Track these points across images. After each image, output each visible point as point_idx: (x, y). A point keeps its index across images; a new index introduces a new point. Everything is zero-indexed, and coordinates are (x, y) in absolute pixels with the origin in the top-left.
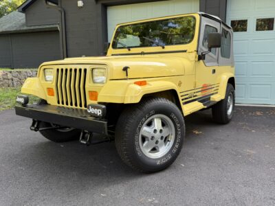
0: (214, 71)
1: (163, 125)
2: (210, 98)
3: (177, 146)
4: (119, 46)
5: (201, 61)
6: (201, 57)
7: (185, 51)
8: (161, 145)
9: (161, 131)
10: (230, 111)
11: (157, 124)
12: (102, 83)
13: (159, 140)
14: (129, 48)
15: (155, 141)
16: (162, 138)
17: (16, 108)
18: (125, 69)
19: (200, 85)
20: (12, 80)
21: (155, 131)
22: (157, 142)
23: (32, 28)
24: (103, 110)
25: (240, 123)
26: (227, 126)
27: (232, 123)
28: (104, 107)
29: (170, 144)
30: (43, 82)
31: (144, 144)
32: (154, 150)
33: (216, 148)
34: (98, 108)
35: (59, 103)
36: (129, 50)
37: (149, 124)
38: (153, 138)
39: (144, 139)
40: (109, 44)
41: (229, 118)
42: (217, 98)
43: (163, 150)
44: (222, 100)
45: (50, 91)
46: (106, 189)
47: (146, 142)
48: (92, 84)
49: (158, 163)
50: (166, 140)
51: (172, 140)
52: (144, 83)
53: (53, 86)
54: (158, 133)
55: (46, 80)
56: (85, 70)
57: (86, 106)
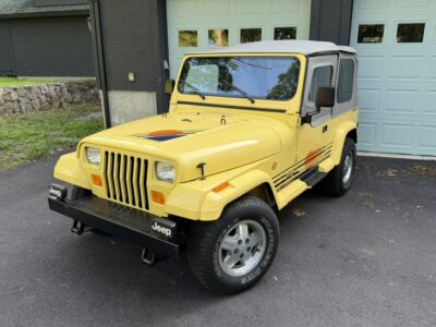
0: (325, 129)
1: (251, 230)
2: (317, 167)
3: (268, 257)
5: (306, 125)
6: (306, 119)
7: (284, 111)
8: (247, 258)
9: (247, 240)
10: (347, 177)
11: (242, 229)
12: (170, 180)
13: (246, 253)
15: (239, 254)
16: (249, 249)
17: (50, 201)
18: (201, 166)
19: (303, 156)
20: (19, 101)
21: (240, 242)
22: (242, 256)
23: (43, 10)
24: (173, 230)
25: (362, 194)
26: (342, 199)
27: (350, 193)
28: (174, 225)
29: (258, 256)
31: (226, 259)
32: (239, 264)
33: (322, 246)
34: (166, 227)
35: (109, 196)
36: (203, 98)
38: (236, 251)
39: (225, 253)
40: (174, 82)
41: (346, 187)
42: (326, 166)
43: (251, 263)
44: (336, 167)
45: (96, 179)
47: (228, 258)
49: (244, 282)
50: (254, 250)
51: (262, 249)
52: (226, 185)
53: (101, 173)
54: (244, 243)
55: (90, 162)
56: (146, 162)
57: (147, 207)
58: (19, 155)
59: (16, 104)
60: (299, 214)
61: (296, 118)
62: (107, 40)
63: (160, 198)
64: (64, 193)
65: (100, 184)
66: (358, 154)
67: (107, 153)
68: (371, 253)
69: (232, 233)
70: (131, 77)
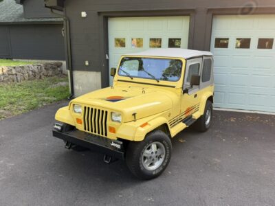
0: (196, 96)
1: (158, 147)
2: (191, 116)
3: (166, 161)
5: (185, 94)
6: (185, 91)
7: (174, 87)
8: (156, 161)
9: (156, 152)
10: (208, 121)
11: (154, 147)
12: (119, 121)
13: (155, 158)
14: (132, 77)
16: (157, 156)
18: (134, 115)
19: (184, 110)
21: (152, 153)
22: (153, 160)
24: (121, 145)
26: (205, 134)
27: (210, 130)
28: (121, 143)
29: (161, 161)
30: (73, 113)
32: (152, 164)
33: (194, 157)
34: (118, 144)
35: (85, 129)
36: (132, 79)
38: (151, 157)
39: (145, 158)
40: (115, 70)
41: (207, 127)
42: (196, 115)
43: (157, 164)
44: (201, 116)
46: (122, 192)
47: (146, 161)
48: (111, 122)
49: (154, 173)
50: (159, 157)
51: (163, 156)
52: (146, 124)
53: (81, 117)
54: (154, 154)
55: (75, 112)
56: (106, 112)
57: (106, 135)
58: (22, 107)
59: (14, 77)
60: (182, 141)
61: (180, 91)
63: (113, 130)
64: (62, 128)
65: (81, 123)
66: (214, 109)
67: (85, 107)
68: (219, 161)
69: (149, 148)
70: (87, 63)
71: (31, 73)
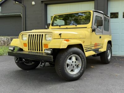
0: (100, 37)
1: (76, 59)
2: (99, 50)
3: (82, 69)
4: (54, 25)
5: (94, 32)
7: (86, 28)
8: (75, 69)
9: (75, 62)
10: (109, 57)
12: (50, 40)
13: (75, 66)
14: (60, 26)
15: (73, 66)
16: (76, 65)
19: (93, 43)
21: (73, 62)
22: (73, 67)
24: (51, 51)
25: (115, 64)
26: (108, 64)
27: (111, 63)
28: (51, 50)
30: (22, 40)
33: (101, 73)
34: (49, 50)
35: (29, 50)
36: (60, 27)
37: (70, 59)
39: (68, 65)
40: (50, 24)
41: (109, 61)
42: (102, 50)
43: (76, 71)
44: (105, 51)
47: (69, 67)
48: (45, 41)
49: (74, 76)
50: (78, 66)
51: (80, 67)
52: (68, 40)
53: (27, 42)
55: (23, 40)
56: (42, 35)
57: (42, 51)
62: (27, 19)
65: (26, 46)
67: (29, 35)
71: (2, 42)
